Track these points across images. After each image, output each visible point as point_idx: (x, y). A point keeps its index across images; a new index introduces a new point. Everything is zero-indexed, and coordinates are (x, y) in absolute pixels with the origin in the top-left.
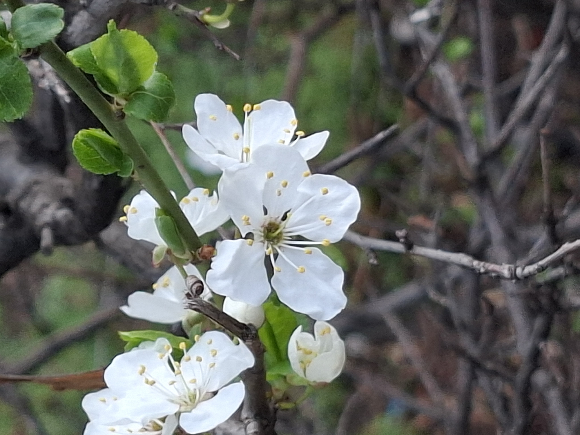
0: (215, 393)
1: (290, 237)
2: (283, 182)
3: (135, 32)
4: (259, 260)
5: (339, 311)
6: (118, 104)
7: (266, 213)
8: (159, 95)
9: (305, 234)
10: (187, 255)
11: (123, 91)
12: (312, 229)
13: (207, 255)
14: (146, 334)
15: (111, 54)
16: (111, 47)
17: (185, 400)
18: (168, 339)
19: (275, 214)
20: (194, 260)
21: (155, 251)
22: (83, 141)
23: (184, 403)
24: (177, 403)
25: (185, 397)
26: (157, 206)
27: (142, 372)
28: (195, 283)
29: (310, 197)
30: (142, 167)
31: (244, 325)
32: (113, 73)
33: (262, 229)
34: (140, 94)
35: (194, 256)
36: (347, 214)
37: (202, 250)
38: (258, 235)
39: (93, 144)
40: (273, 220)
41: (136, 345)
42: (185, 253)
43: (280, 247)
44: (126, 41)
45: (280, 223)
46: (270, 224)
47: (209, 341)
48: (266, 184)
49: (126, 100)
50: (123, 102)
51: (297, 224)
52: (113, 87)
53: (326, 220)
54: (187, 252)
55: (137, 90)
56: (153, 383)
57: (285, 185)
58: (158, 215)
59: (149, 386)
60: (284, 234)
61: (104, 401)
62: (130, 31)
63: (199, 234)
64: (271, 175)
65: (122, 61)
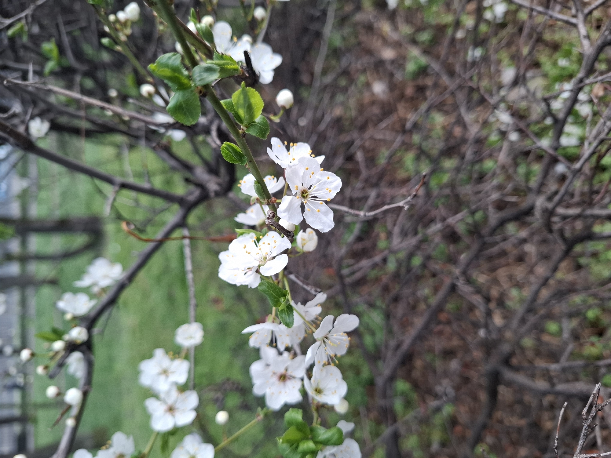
0: (274, 258)
1: (312, 196)
2: (312, 172)
3: (254, 90)
4: (298, 205)
5: (331, 229)
6: (242, 129)
7: (303, 185)
8: (263, 126)
9: (318, 196)
10: (266, 201)
11: (245, 122)
12: (321, 194)
13: (274, 202)
14: (246, 230)
15: (242, 101)
16: (242, 97)
17: (261, 259)
18: (254, 233)
19: (306, 186)
20: (268, 203)
21: (252, 199)
22: (225, 148)
23: (260, 261)
24: (258, 261)
25: (262, 258)
26: (255, 180)
27: (245, 247)
28: (271, 213)
29: (321, 180)
30: (251, 162)
31: (289, 231)
32: (242, 112)
33: (301, 192)
34: (253, 124)
35: (268, 202)
36: (335, 188)
37: (272, 200)
38: (299, 194)
39: (230, 149)
40: (305, 189)
41: (242, 234)
42: (265, 200)
43: (307, 200)
44: (249, 94)
45: (308, 190)
46: (304, 190)
47: (272, 236)
48: (304, 173)
49: (247, 127)
50: (245, 129)
51: (314, 192)
52: (241, 121)
53: (328, 190)
54: (266, 200)
55: (252, 123)
56: (249, 253)
57: (313, 174)
58: (255, 183)
59: (247, 254)
60: (309, 195)
61: (228, 256)
62: (252, 89)
63: (271, 192)
64: (307, 169)
65: (247, 105)
